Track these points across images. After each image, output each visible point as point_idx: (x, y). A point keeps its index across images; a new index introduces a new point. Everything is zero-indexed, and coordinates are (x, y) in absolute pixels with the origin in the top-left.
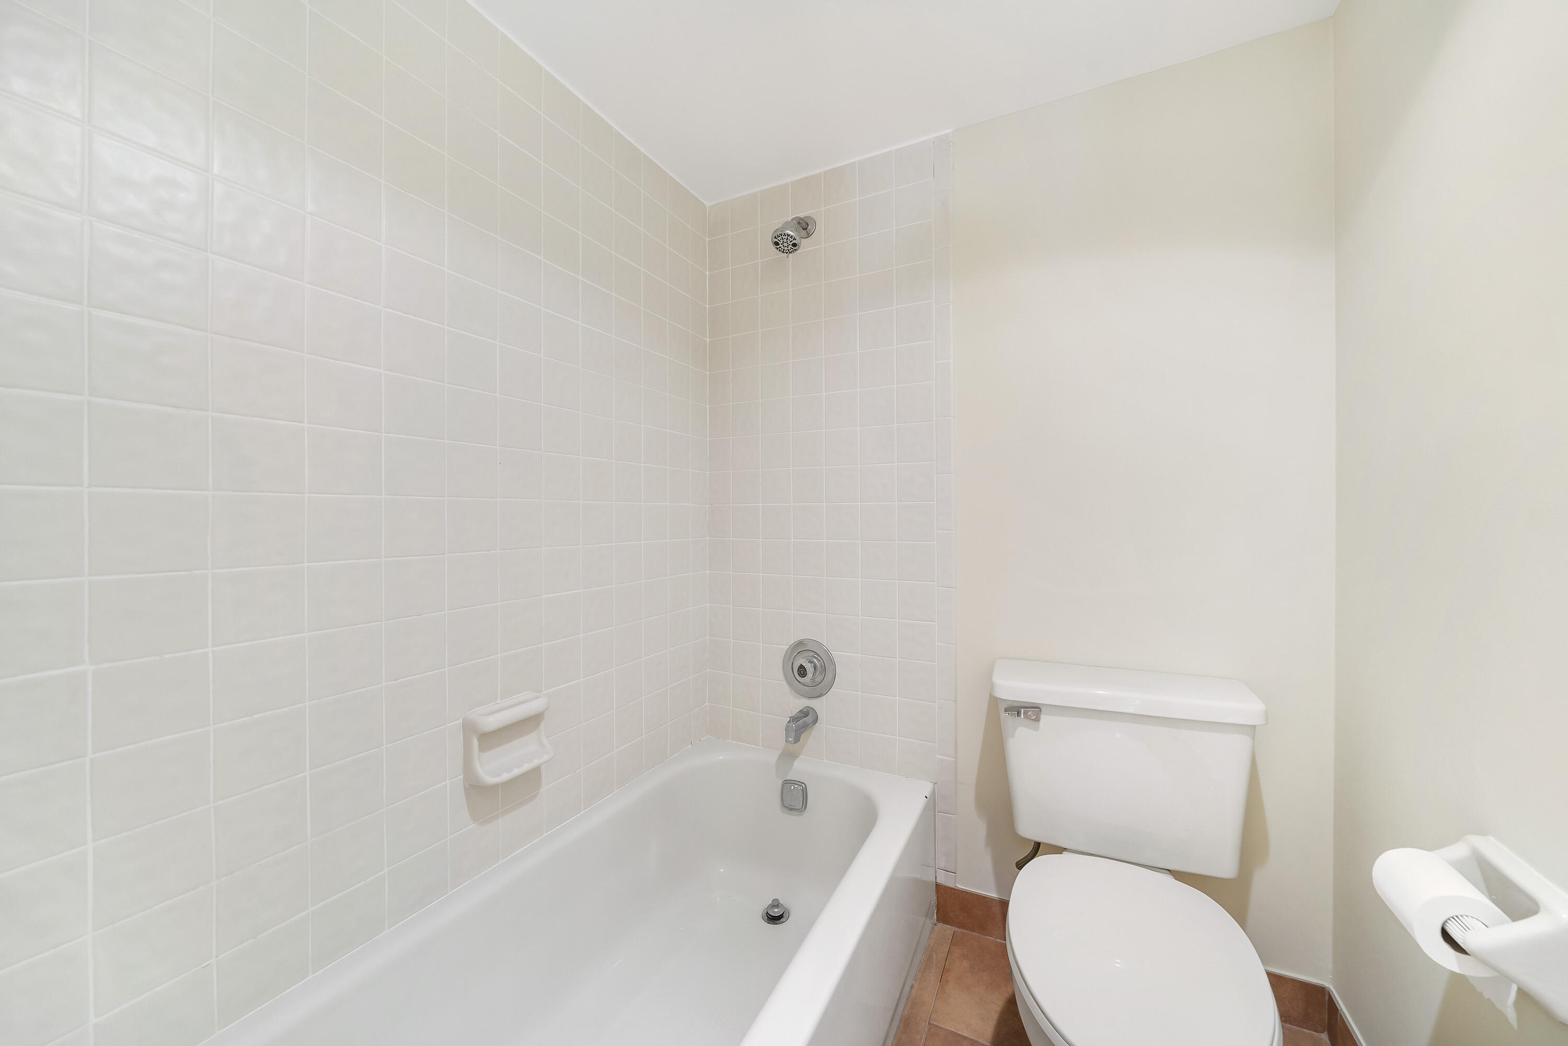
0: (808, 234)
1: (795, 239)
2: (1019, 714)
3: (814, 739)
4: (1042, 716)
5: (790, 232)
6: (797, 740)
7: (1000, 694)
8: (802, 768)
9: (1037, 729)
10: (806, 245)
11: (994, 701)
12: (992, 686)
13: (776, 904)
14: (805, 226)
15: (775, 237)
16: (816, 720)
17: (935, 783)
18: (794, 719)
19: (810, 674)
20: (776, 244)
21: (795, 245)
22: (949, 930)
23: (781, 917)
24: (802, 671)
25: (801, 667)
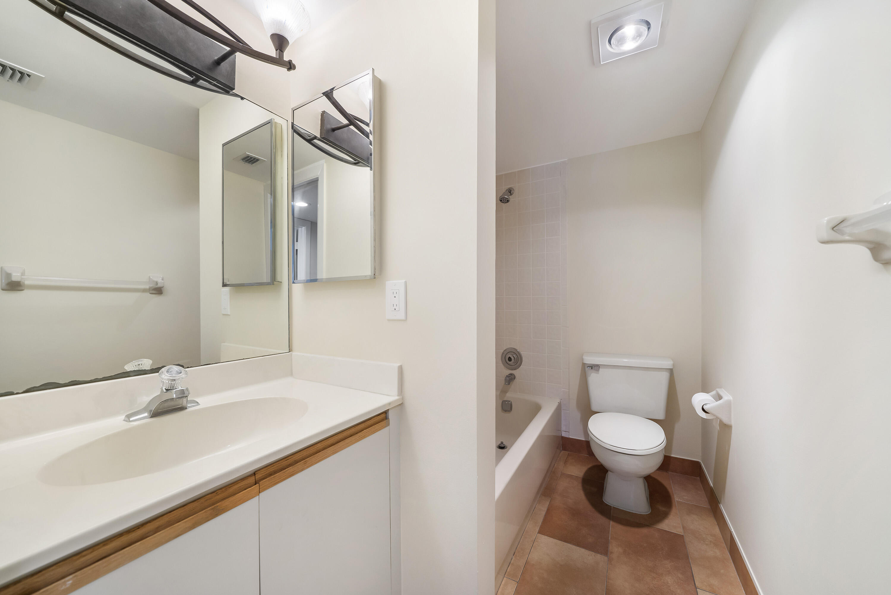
0: (511, 194)
1: (508, 199)
2: (592, 368)
3: (515, 384)
4: (600, 369)
5: (506, 197)
6: (509, 384)
7: (586, 362)
8: (509, 396)
9: (598, 374)
10: (512, 198)
11: (584, 365)
12: (583, 359)
13: (502, 443)
14: (510, 191)
15: (501, 198)
16: (515, 378)
17: (561, 399)
18: (507, 376)
19: (513, 361)
20: (501, 200)
21: (508, 201)
22: (567, 453)
23: (504, 447)
24: (510, 359)
25: (510, 357)
